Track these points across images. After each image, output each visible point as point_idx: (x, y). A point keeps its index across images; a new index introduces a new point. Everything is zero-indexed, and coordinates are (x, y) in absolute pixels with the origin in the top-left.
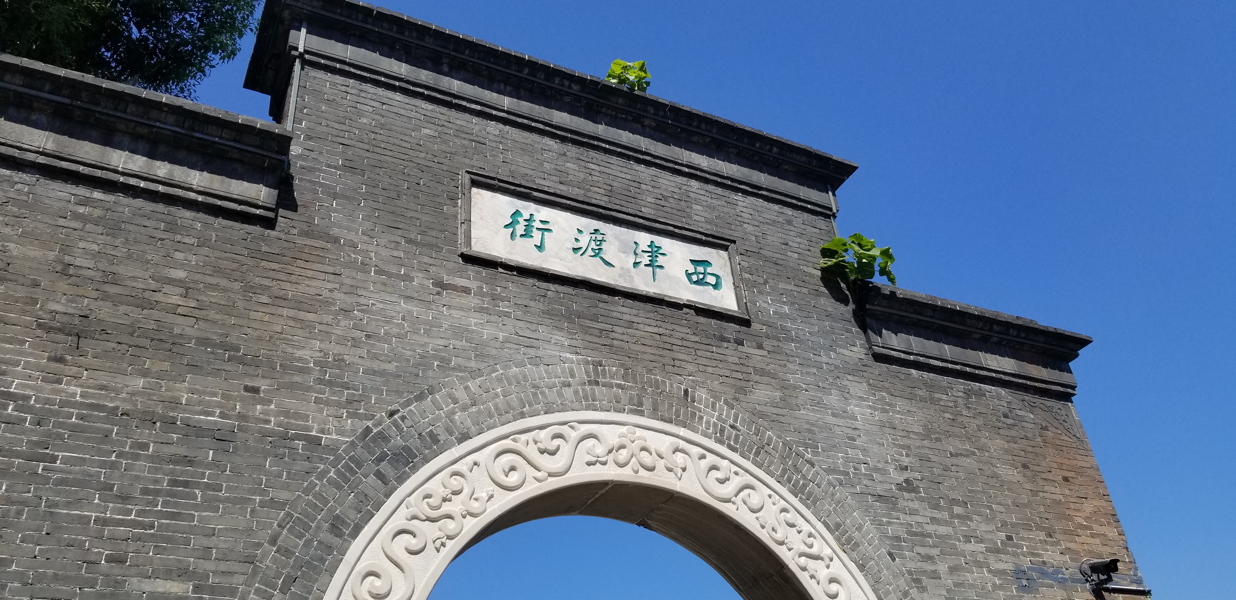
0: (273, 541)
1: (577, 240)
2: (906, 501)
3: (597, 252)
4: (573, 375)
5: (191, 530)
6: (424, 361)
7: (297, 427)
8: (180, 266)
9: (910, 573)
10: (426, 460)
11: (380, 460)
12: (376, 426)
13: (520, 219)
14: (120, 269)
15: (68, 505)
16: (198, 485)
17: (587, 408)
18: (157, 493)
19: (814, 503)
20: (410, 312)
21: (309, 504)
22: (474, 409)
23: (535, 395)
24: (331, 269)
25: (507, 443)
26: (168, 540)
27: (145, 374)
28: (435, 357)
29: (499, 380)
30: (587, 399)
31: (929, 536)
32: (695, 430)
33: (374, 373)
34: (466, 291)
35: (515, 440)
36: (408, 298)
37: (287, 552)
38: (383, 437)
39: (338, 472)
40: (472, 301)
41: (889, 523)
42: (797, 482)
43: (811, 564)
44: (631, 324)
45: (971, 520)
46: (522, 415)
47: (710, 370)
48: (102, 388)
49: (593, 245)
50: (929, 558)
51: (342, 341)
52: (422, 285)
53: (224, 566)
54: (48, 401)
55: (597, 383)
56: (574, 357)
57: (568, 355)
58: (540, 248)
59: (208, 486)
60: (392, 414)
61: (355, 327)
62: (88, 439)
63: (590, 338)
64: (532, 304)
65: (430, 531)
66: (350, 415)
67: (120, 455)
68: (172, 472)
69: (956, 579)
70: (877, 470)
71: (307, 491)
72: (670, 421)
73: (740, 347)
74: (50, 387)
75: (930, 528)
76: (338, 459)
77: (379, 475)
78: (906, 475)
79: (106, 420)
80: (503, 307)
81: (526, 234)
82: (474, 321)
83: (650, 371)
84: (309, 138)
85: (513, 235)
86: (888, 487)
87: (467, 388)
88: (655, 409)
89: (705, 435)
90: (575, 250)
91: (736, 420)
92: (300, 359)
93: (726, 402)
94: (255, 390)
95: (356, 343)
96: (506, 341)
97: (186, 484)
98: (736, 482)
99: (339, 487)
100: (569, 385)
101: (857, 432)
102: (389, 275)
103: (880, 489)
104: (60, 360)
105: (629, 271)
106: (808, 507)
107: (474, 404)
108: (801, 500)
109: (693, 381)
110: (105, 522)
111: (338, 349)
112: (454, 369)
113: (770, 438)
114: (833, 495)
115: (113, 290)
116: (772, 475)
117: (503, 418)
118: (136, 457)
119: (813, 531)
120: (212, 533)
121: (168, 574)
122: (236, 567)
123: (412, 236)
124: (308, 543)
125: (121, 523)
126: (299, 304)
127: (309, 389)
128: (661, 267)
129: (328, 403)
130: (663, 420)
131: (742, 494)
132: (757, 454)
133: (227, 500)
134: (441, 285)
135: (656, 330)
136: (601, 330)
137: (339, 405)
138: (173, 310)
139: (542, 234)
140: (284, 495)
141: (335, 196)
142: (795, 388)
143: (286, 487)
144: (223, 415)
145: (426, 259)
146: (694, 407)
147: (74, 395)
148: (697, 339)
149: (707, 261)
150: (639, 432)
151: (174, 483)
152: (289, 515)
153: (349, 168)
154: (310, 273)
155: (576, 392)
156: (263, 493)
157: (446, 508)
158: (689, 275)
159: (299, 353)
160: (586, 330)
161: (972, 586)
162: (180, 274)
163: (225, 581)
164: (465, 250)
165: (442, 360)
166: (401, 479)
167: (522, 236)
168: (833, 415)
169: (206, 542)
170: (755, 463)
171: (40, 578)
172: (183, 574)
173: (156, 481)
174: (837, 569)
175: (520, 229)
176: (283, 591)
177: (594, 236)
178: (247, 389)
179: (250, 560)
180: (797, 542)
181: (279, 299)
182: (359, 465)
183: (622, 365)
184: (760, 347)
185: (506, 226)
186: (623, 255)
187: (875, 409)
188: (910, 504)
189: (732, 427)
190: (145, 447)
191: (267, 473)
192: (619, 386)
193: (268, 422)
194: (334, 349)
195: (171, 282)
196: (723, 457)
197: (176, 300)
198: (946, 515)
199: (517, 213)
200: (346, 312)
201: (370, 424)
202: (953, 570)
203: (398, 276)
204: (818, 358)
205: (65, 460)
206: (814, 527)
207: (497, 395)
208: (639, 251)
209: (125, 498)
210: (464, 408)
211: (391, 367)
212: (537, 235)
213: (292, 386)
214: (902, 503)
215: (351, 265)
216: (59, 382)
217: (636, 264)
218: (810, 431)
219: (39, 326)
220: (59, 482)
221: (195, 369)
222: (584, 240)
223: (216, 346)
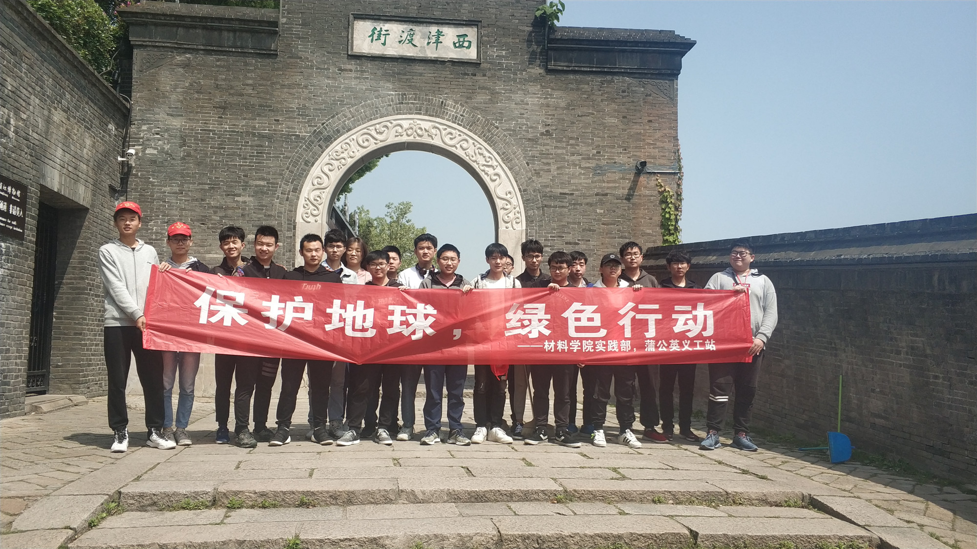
0: (288, 169)
1: (401, 37)
2: (546, 140)
3: (411, 41)
4: (392, 101)
5: (264, 167)
6: (334, 103)
7: (292, 132)
8: (250, 79)
9: (535, 170)
10: (335, 140)
11: (319, 141)
12: (318, 129)
13: (376, 32)
14: (232, 83)
15: (231, 161)
16: (264, 153)
17: (398, 114)
18: (254, 156)
19: (494, 145)
20: (329, 83)
21: (298, 157)
22: (352, 119)
23: (376, 111)
24: (300, 71)
25: (365, 131)
26: (257, 170)
27: (245, 119)
28: (338, 100)
29: (362, 106)
30: (397, 111)
31: (552, 154)
32: (443, 118)
33: (316, 109)
34: (351, 70)
35: (368, 129)
36: (328, 78)
37: (292, 172)
38: (321, 133)
39: (306, 146)
40: (353, 75)
41: (530, 150)
42: (488, 136)
43: (487, 169)
44: (421, 75)
45: (578, 146)
46: (371, 120)
47: (456, 90)
48: (234, 125)
49: (409, 38)
50: (548, 164)
51: (305, 99)
52: (334, 72)
53: (274, 177)
54: (221, 131)
55: (402, 103)
56: (394, 93)
57: (392, 93)
58: (384, 44)
59: (267, 153)
60: (323, 124)
61: (309, 92)
62: (233, 142)
63: (402, 84)
64: (378, 72)
65: (336, 163)
66: (309, 126)
67: (242, 145)
68: (257, 150)
69: (559, 172)
70: (531, 127)
71: (296, 153)
72: (432, 116)
73: (474, 77)
74: (219, 126)
75: (553, 151)
76: (306, 141)
77: (320, 146)
78: (547, 128)
79: (236, 135)
80: (366, 75)
81: (379, 38)
82: (353, 83)
83: (426, 95)
84: (289, 13)
85: (372, 42)
86: (535, 134)
87: (350, 111)
88: (427, 112)
89: (448, 120)
90: (400, 42)
91: (464, 112)
92: (292, 108)
93: (461, 104)
94: (278, 120)
95: (310, 99)
96: (366, 89)
97: (261, 153)
98: (459, 138)
99: (307, 151)
100: (391, 106)
101: (526, 111)
102: (321, 69)
103: (530, 136)
104: (221, 118)
105: (424, 47)
106: (491, 146)
107: (353, 117)
108: (488, 144)
109: (447, 97)
110: (241, 165)
111: (304, 102)
112: (345, 104)
113: (479, 118)
114: (505, 140)
115: (232, 91)
116: (476, 134)
117: (364, 121)
118: (246, 146)
119: (491, 156)
120: (270, 167)
121: (260, 179)
122: (277, 176)
123: (329, 50)
124: (298, 169)
125: (245, 166)
126: (289, 86)
127: (295, 118)
128: (441, 42)
129: (301, 122)
130: (430, 115)
131: (461, 143)
132: (471, 126)
133: (273, 157)
134: (340, 69)
135: (432, 75)
136: (407, 79)
137: (305, 122)
138: (249, 95)
139: (385, 37)
140: (289, 155)
141: (299, 38)
142: (498, 93)
143: (290, 152)
144: (269, 130)
145: (335, 59)
146: (445, 109)
147: (226, 128)
148: (452, 76)
149: (465, 35)
150: (419, 122)
151: (257, 153)
152: (291, 160)
153: (304, 25)
154: (292, 74)
155: (393, 108)
156: (283, 154)
157: (342, 155)
158: (454, 44)
159: (291, 106)
160: (400, 80)
161: (566, 174)
162: (250, 82)
163: (275, 181)
164: (350, 53)
165: (341, 101)
166: (327, 147)
167: (376, 40)
168: (516, 104)
169: (268, 170)
170: (469, 130)
171: (227, 182)
172: (263, 179)
173: (253, 153)
174: (499, 170)
175: (375, 37)
176: (292, 183)
177: (409, 33)
178: (275, 120)
179: (281, 174)
180: (482, 161)
181: (283, 86)
182: (313, 143)
183: (414, 94)
184: (484, 75)
185: (369, 36)
186: (422, 40)
187: (540, 98)
188: (546, 141)
189: (461, 115)
190: (248, 142)
191: (284, 148)
192: (412, 103)
193: (283, 131)
194: (302, 102)
195: (247, 85)
196: (455, 129)
197: (251, 91)
198: (564, 145)
199: (375, 28)
200: (306, 87)
201: (316, 128)
202: (558, 168)
203: (324, 69)
204: (516, 76)
205: (228, 148)
206: (492, 154)
207: (362, 113)
208: (431, 36)
209: (246, 159)
210: (349, 119)
211: (323, 107)
212: (383, 38)
213: (289, 118)
214: (540, 141)
215: (307, 67)
216: (222, 125)
217: (429, 43)
218: (501, 113)
219: (214, 107)
220: (227, 155)
221: (259, 115)
222: (405, 35)
223: (264, 106)
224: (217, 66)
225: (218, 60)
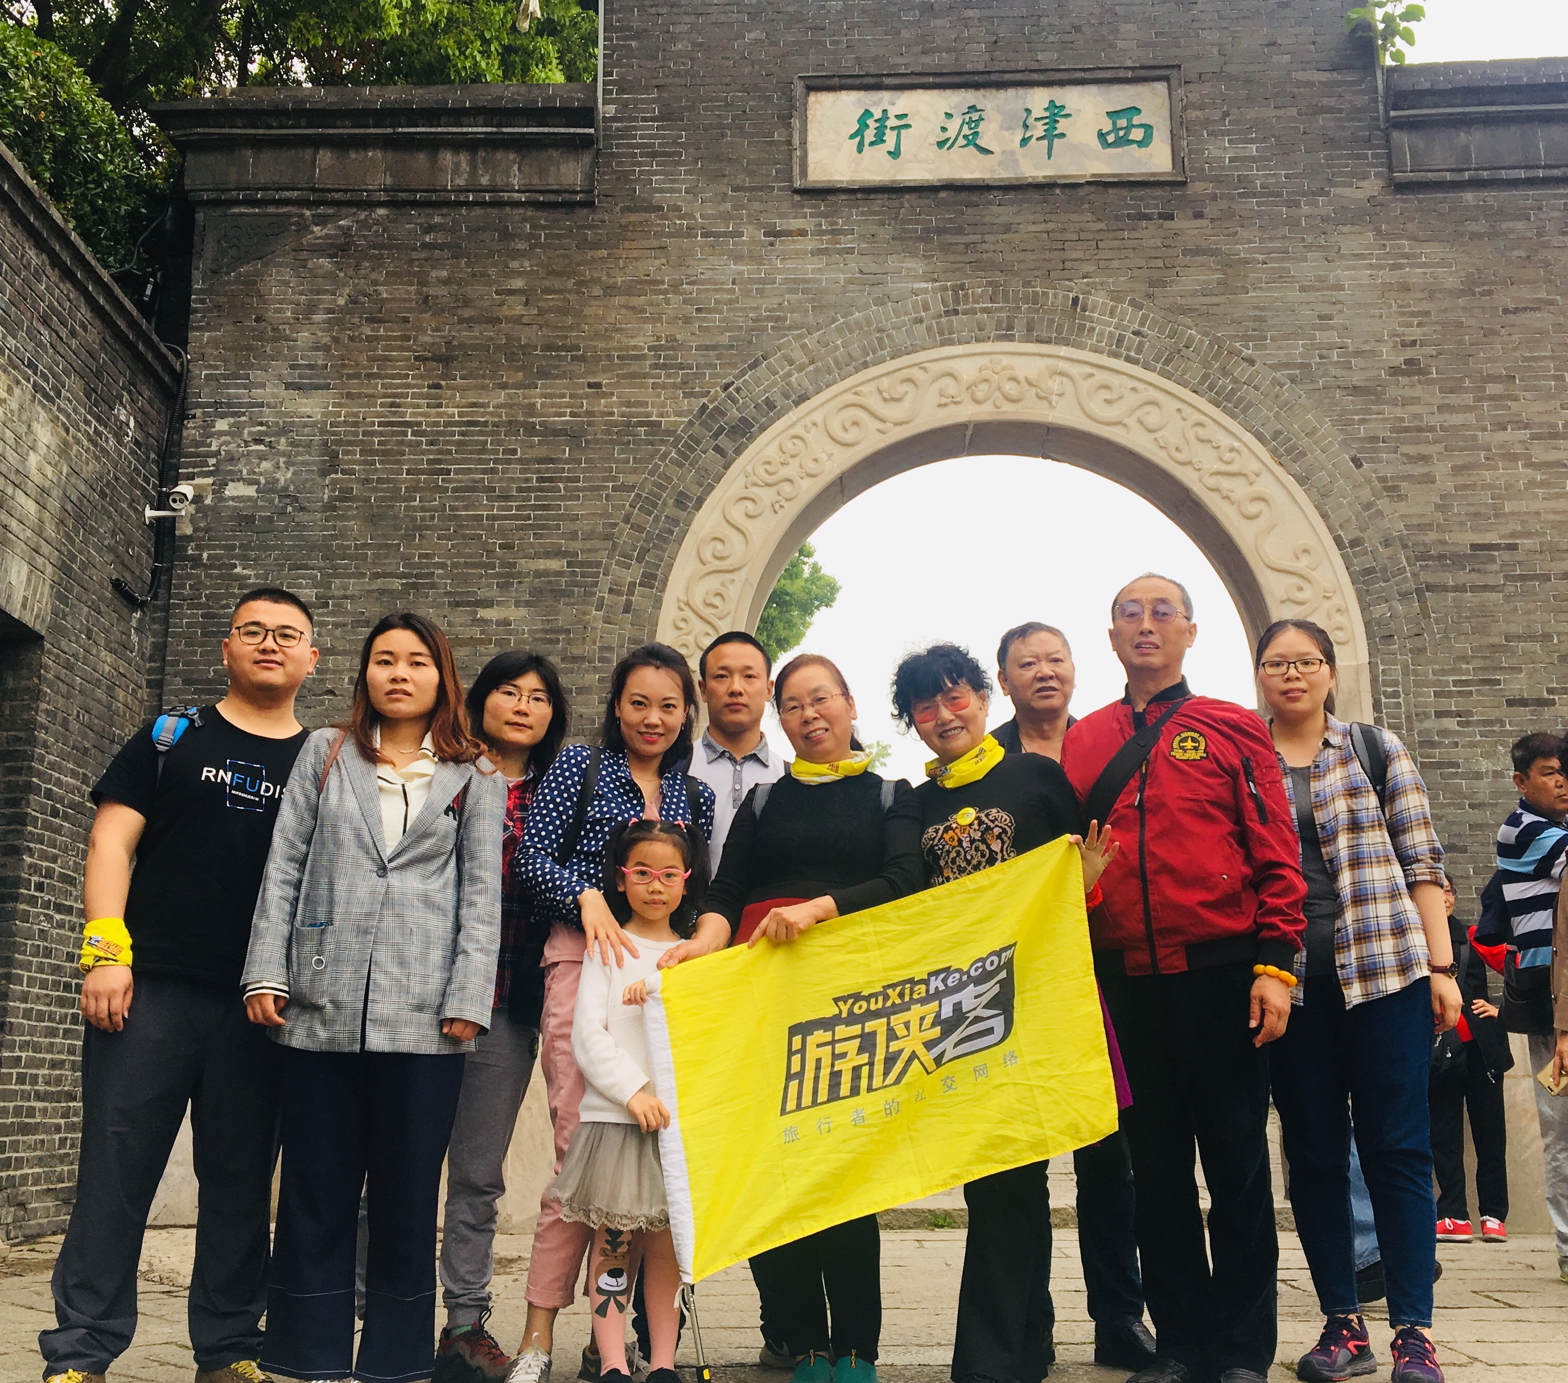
0: (627, 520)
1: (944, 129)
2: (1405, 387)
3: (972, 141)
4: (926, 308)
5: (559, 517)
6: (757, 326)
7: (638, 415)
8: (519, 274)
9: (1383, 480)
10: (763, 429)
11: (716, 435)
12: (711, 402)
13: (870, 122)
14: (469, 290)
15: (466, 508)
16: (560, 479)
17: (943, 344)
18: (529, 490)
19: (1244, 411)
20: (741, 273)
21: (654, 484)
22: (811, 368)
23: (880, 340)
24: (656, 244)
25: (849, 398)
26: (544, 527)
27: (504, 386)
28: (768, 319)
29: (839, 330)
30: (941, 333)
31: (1431, 429)
32: (1080, 346)
33: (707, 348)
34: (802, 233)
35: (856, 393)
36: (738, 258)
37: (638, 528)
38: (719, 412)
39: (679, 452)
40: (809, 244)
41: (1363, 421)
42: (1224, 387)
43: (1226, 483)
44: (1007, 228)
45: (1516, 399)
46: (865, 365)
47: (1115, 264)
48: (474, 405)
49: (966, 131)
50: (1424, 459)
51: (672, 321)
52: (753, 241)
53: (588, 545)
54: (436, 424)
55: (956, 312)
56: (929, 285)
57: (923, 285)
58: (895, 154)
59: (569, 479)
60: (726, 387)
61: (685, 302)
62: (471, 452)
63: (952, 258)
64: (881, 230)
65: (766, 496)
66: (686, 395)
67: (496, 461)
68: (538, 471)
69: (1461, 480)
70: (1359, 353)
71: (652, 473)
72: (1048, 341)
73: (1167, 224)
74: (434, 410)
75: (1436, 420)
76: (678, 439)
77: (718, 449)
78: (1410, 353)
79: (481, 433)
80: (846, 242)
81: (879, 139)
82: (810, 267)
83: (1027, 284)
84: (621, 91)
85: (860, 149)
86: (1374, 373)
87: (804, 346)
88: (1030, 329)
89: (1096, 350)
90: (941, 144)
91: (1142, 324)
92: (635, 347)
93: (1133, 303)
94: (598, 385)
95: (687, 320)
96: (850, 282)
97: (551, 480)
98: (1132, 399)
99: (680, 465)
100: (921, 321)
101: (1339, 307)
102: (717, 235)
103: (1357, 379)
104: (438, 386)
105: (1013, 153)
106: (1234, 417)
107: (812, 362)
108: (1225, 410)
109: (1087, 284)
110: (494, 518)
111: (672, 330)
112: (790, 328)
113: (1190, 340)
114: (1277, 396)
115: (467, 313)
116: (1184, 384)
117: (843, 373)
118: (509, 462)
119: (1236, 444)
120: (576, 518)
121: (547, 555)
122: (597, 544)
123: (739, 182)
124: (657, 519)
125: (505, 518)
126: (630, 290)
127: (645, 376)
128: (1063, 135)
129: (664, 386)
130: (1039, 341)
131: (1139, 413)
132: (1167, 361)
133: (584, 489)
134: (773, 233)
135: (1042, 227)
136: (967, 245)
137: (675, 386)
138: (517, 320)
139: (898, 136)
140: (632, 479)
141: (654, 155)
142: (1246, 262)
143: (634, 471)
144: (572, 414)
145: (757, 206)
146: (1084, 318)
147: (453, 416)
148: (1102, 225)
149: (1135, 108)
150: (1006, 360)
151: (541, 480)
152: (638, 495)
153: (668, 116)
154: (636, 254)
155: (929, 328)
156: (614, 479)
157: (784, 472)
158: (1102, 136)
159: (633, 342)
160: (946, 249)
161: (1485, 487)
162: (518, 283)
163: (591, 558)
164: (797, 184)
165: (777, 319)
166: (739, 451)
167: (872, 144)
168: (1302, 289)
169: (573, 526)
170: (1164, 374)
171: (455, 566)
172: (558, 553)
173: (528, 480)
174: (1266, 485)
175: (869, 135)
176: (639, 561)
177: (967, 117)
178: (590, 386)
179: (608, 537)
180: (1208, 459)
181: (610, 290)
182: (698, 443)
183: (990, 284)
184: (1199, 215)
185: (852, 137)
186: (1006, 133)
187: (1381, 267)
188: (1408, 392)
189: (1136, 333)
190: (514, 452)
191: (616, 461)
192: (985, 310)
193: (612, 414)
194: (664, 329)
195: (511, 292)
196: (1119, 372)
197: (519, 310)
198: (1468, 399)
199: (867, 113)
200: (675, 287)
201: (705, 400)
202: (1457, 470)
203: (726, 234)
204: (1294, 212)
205: (457, 472)
206: (1240, 440)
207: (836, 348)
208: (1030, 121)
209: (507, 498)
210: (801, 368)
211: (724, 339)
212: (890, 137)
213: (633, 375)
214: (1392, 392)
215: (678, 233)
216: (440, 406)
217: (1025, 141)
218: (1257, 318)
219: (416, 358)
220: (455, 490)
221: (544, 374)
222: (953, 126)
223: (559, 349)
224: (424, 246)
225: (429, 229)
